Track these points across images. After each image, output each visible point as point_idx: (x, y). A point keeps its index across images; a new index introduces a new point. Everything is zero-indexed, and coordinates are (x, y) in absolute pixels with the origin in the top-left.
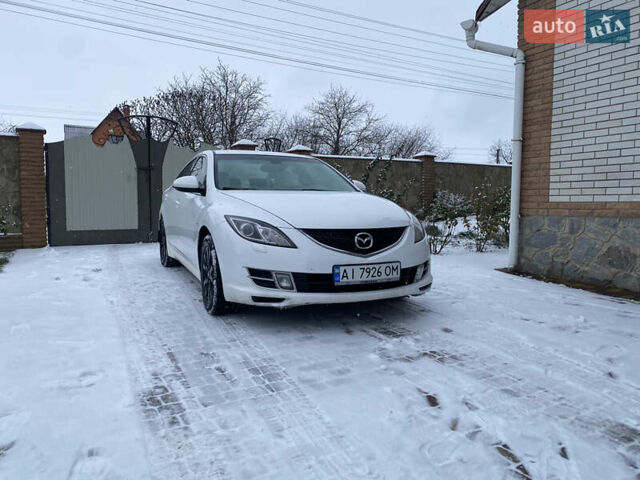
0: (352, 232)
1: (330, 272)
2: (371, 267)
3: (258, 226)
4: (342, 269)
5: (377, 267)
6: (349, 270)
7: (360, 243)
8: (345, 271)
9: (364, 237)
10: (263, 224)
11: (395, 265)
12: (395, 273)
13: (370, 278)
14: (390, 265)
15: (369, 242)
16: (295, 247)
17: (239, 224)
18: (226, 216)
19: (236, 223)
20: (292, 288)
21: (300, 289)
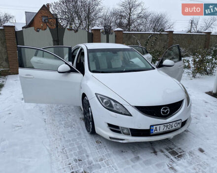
0: (160, 107)
1: (149, 128)
2: (168, 124)
3: (112, 102)
4: (155, 127)
5: (171, 124)
6: (158, 127)
7: (163, 112)
8: (156, 128)
9: (165, 109)
10: (115, 101)
11: (179, 122)
12: (179, 125)
13: (168, 129)
14: (177, 122)
15: (167, 111)
16: (131, 115)
17: (102, 99)
18: (96, 94)
19: (101, 98)
20: (129, 135)
21: (133, 135)
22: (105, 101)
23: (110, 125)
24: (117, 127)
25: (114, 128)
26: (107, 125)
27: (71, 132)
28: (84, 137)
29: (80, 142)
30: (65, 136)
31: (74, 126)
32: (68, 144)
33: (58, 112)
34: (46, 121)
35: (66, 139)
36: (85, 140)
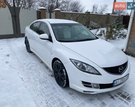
1: (112, 82)
2: (123, 78)
3: (85, 65)
7: (120, 70)
8: (117, 82)
10: (87, 64)
11: (128, 75)
13: (122, 82)
15: (122, 69)
16: (101, 75)
17: (77, 63)
18: (70, 59)
19: (75, 63)
20: (98, 88)
21: (101, 88)
22: (78, 64)
23: (83, 82)
24: (90, 83)
25: (87, 84)
26: (81, 83)
27: (46, 87)
28: (59, 91)
29: (58, 96)
30: (44, 91)
31: (47, 82)
32: (49, 98)
33: (30, 71)
34: (23, 79)
35: (46, 94)
36: (60, 93)
